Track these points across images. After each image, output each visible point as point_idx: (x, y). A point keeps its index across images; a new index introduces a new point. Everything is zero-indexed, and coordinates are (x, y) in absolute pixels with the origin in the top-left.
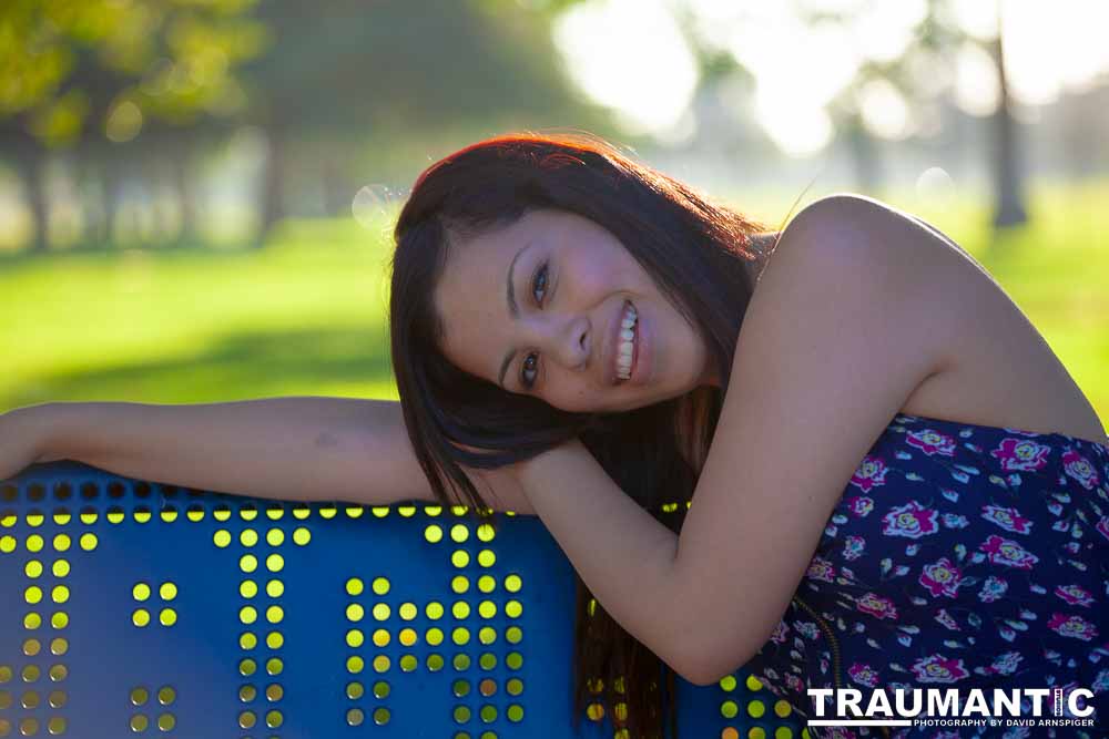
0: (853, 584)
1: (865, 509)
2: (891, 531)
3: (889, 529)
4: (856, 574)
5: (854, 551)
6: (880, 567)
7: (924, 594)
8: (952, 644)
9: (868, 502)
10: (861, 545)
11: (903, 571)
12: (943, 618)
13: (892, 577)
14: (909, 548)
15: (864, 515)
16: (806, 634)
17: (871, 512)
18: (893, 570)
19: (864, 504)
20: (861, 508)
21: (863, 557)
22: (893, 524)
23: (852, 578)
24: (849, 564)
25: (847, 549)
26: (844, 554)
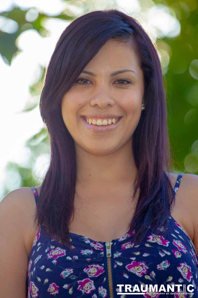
0: (152, 280)
1: (178, 255)
2: (179, 269)
3: (180, 268)
4: (156, 277)
5: (163, 267)
6: (167, 278)
9: (179, 254)
10: (167, 266)
14: (181, 279)
15: (177, 257)
16: (101, 293)
17: (179, 258)
18: (170, 282)
19: (178, 254)
20: (177, 254)
21: (165, 270)
22: (182, 267)
23: (153, 277)
24: (156, 271)
25: (161, 264)
26: (158, 266)
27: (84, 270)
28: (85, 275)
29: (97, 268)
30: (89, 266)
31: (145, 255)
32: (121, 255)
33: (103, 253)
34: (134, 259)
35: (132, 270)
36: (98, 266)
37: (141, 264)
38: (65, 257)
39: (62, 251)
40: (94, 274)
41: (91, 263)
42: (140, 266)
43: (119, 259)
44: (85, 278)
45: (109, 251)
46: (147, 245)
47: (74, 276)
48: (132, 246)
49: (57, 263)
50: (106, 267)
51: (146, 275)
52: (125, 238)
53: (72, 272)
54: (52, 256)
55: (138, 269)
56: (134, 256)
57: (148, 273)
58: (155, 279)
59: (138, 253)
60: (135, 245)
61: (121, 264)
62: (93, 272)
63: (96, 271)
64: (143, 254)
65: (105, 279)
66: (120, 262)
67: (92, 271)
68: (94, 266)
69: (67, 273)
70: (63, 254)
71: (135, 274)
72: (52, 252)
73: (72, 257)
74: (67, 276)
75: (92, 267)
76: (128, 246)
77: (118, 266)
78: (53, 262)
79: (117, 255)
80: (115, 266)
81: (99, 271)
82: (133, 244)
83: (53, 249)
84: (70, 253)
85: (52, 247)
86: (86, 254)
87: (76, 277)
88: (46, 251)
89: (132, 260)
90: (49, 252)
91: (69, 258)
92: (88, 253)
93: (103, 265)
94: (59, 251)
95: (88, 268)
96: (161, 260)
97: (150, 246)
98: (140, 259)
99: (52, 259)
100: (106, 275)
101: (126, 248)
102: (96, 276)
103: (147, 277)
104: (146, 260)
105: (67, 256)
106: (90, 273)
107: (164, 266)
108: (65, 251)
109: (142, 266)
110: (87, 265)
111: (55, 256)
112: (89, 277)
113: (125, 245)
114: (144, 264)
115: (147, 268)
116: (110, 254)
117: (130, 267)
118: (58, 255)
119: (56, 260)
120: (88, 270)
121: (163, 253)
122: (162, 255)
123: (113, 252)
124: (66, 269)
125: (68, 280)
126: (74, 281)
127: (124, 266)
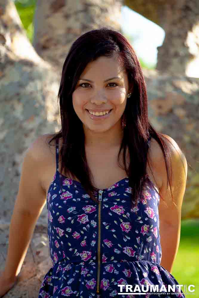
0: (127, 218)
2: (146, 212)
4: (130, 216)
7: (139, 231)
8: (136, 246)
9: (146, 202)
10: (137, 210)
11: (141, 222)
12: (138, 239)
13: (138, 222)
14: (146, 218)
16: (92, 224)
17: (145, 204)
18: (139, 220)
20: (144, 202)
21: (136, 212)
22: (147, 210)
23: (128, 216)
25: (133, 209)
26: (131, 209)
27: (83, 208)
28: (83, 212)
29: (92, 208)
30: (86, 206)
31: (123, 201)
32: (107, 200)
33: (96, 198)
34: (116, 203)
35: (114, 211)
36: (92, 206)
37: (120, 207)
39: (70, 194)
40: (89, 212)
41: (88, 204)
42: (120, 208)
43: (106, 203)
44: (82, 214)
45: (100, 197)
46: (125, 195)
47: (76, 212)
48: (115, 195)
49: (67, 203)
50: (97, 208)
51: (123, 214)
52: (112, 189)
53: (75, 209)
54: (63, 198)
55: (118, 210)
56: (116, 201)
57: (125, 213)
58: (129, 217)
59: (118, 200)
60: (117, 194)
61: (107, 206)
62: (89, 210)
63: (90, 210)
64: (122, 201)
65: (96, 215)
66: (107, 205)
68: (90, 206)
69: (71, 209)
70: (71, 197)
71: (116, 213)
72: (63, 194)
73: (76, 199)
74: (71, 211)
75: (88, 207)
76: (113, 194)
77: (105, 207)
78: (64, 202)
79: (105, 200)
80: (104, 208)
81: (92, 210)
82: (116, 193)
83: (64, 192)
84: (75, 196)
85: (64, 190)
86: (85, 197)
87: (77, 212)
88: (60, 192)
89: (114, 204)
90: (61, 194)
91: (74, 200)
92: (87, 197)
93: (96, 206)
94: (68, 194)
95: (85, 207)
96: (133, 206)
97: (127, 196)
98: (119, 204)
99: (64, 200)
100: (97, 212)
101: (112, 195)
102: (90, 213)
103: (124, 216)
104: (123, 205)
105: (73, 198)
106: (86, 210)
107: (135, 210)
108: (72, 194)
109: (121, 208)
110: (85, 205)
111: (66, 198)
112: (86, 213)
113: (111, 194)
114: (122, 208)
115: (124, 210)
116: (101, 199)
117: (113, 209)
118: (68, 197)
119: (66, 201)
120: (85, 209)
123: (103, 198)
124: (71, 207)
125: (71, 215)
126: (75, 215)
127: (109, 208)
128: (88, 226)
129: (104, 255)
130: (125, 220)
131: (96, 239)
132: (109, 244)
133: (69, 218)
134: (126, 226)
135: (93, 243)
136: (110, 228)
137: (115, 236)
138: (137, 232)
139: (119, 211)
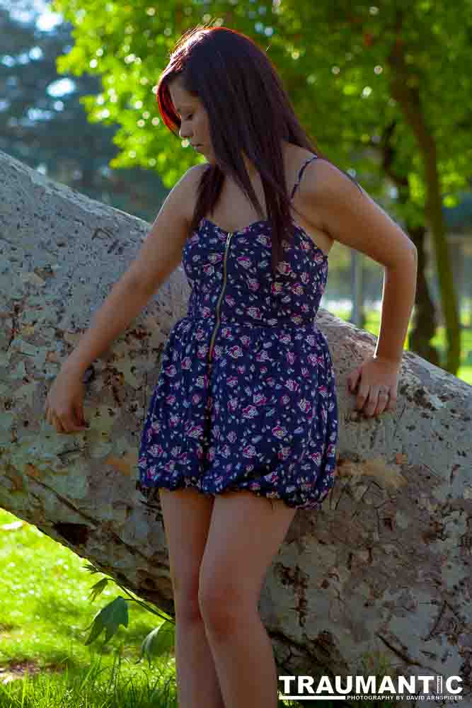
0: (253, 273)
4: (257, 271)
6: (265, 274)
7: (269, 289)
8: (264, 308)
10: (266, 265)
11: (270, 280)
12: (268, 300)
13: (267, 279)
14: (277, 275)
18: (268, 277)
21: (264, 268)
22: (280, 266)
23: (255, 271)
25: (261, 263)
26: (259, 264)
27: (208, 257)
28: (208, 262)
29: (217, 256)
31: (252, 253)
32: (236, 248)
33: (223, 243)
34: (243, 253)
35: (241, 263)
36: (217, 254)
37: (247, 259)
38: (197, 244)
41: (214, 251)
42: (247, 261)
43: (233, 251)
45: (228, 243)
46: (255, 244)
47: (201, 261)
49: (192, 249)
50: (223, 256)
51: (250, 268)
52: (242, 233)
56: (244, 251)
57: (252, 268)
58: (256, 273)
59: (247, 250)
61: (233, 256)
63: (216, 259)
64: (250, 251)
65: (222, 265)
66: (234, 253)
67: (213, 258)
69: (196, 258)
71: (243, 266)
73: (202, 245)
74: (196, 260)
75: (214, 255)
76: (242, 241)
79: (233, 247)
80: (230, 257)
81: (218, 259)
82: (246, 241)
86: (212, 243)
89: (242, 255)
91: (200, 246)
92: (214, 242)
93: (222, 254)
95: (211, 255)
96: (261, 259)
97: (257, 246)
98: (247, 255)
100: (222, 262)
101: (240, 242)
102: (216, 263)
103: (251, 271)
106: (212, 260)
107: (263, 264)
110: (210, 253)
112: (211, 263)
113: (240, 240)
114: (249, 260)
115: (251, 264)
116: (228, 245)
117: (240, 260)
119: (192, 246)
120: (211, 258)
121: (265, 253)
122: (263, 255)
123: (230, 245)
125: (197, 264)
126: (200, 265)
127: (236, 258)
128: (214, 278)
129: (223, 314)
130: (252, 276)
131: (218, 294)
132: (231, 302)
133: (196, 268)
134: (253, 282)
135: (215, 298)
136: (236, 283)
137: (239, 293)
138: (266, 291)
139: (246, 264)
